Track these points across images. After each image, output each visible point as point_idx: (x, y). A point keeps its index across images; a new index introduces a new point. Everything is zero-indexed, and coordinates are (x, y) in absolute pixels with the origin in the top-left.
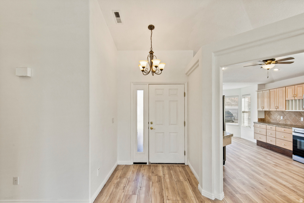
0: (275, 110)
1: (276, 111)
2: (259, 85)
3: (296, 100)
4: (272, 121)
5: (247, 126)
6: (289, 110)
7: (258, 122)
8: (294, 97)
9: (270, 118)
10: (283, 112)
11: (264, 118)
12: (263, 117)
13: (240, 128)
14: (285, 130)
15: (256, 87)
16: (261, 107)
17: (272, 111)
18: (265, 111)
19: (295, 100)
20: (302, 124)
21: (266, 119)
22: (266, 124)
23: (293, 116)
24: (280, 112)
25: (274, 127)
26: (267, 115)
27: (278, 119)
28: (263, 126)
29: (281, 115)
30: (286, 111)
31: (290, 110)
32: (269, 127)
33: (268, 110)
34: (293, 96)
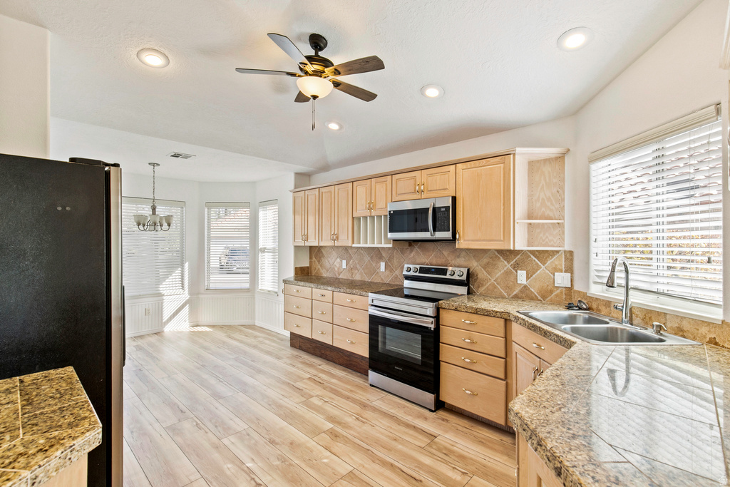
0: (330, 243)
1: (334, 247)
2: (296, 174)
3: (374, 217)
4: (325, 274)
5: (269, 291)
6: (360, 243)
7: (296, 280)
8: (370, 209)
9: (321, 266)
10: (346, 249)
11: (308, 265)
12: (305, 263)
13: (254, 298)
14: (352, 301)
15: (290, 181)
16: (302, 236)
17: (325, 247)
18: (311, 247)
19: (371, 216)
20: (382, 279)
21: (313, 269)
22: (312, 285)
23: (367, 259)
24: (340, 250)
25: (328, 292)
26: (314, 259)
27: (336, 269)
28: (305, 289)
29: (342, 259)
30: (354, 245)
31: (362, 245)
32: (318, 291)
33: (315, 244)
34: (367, 206)
